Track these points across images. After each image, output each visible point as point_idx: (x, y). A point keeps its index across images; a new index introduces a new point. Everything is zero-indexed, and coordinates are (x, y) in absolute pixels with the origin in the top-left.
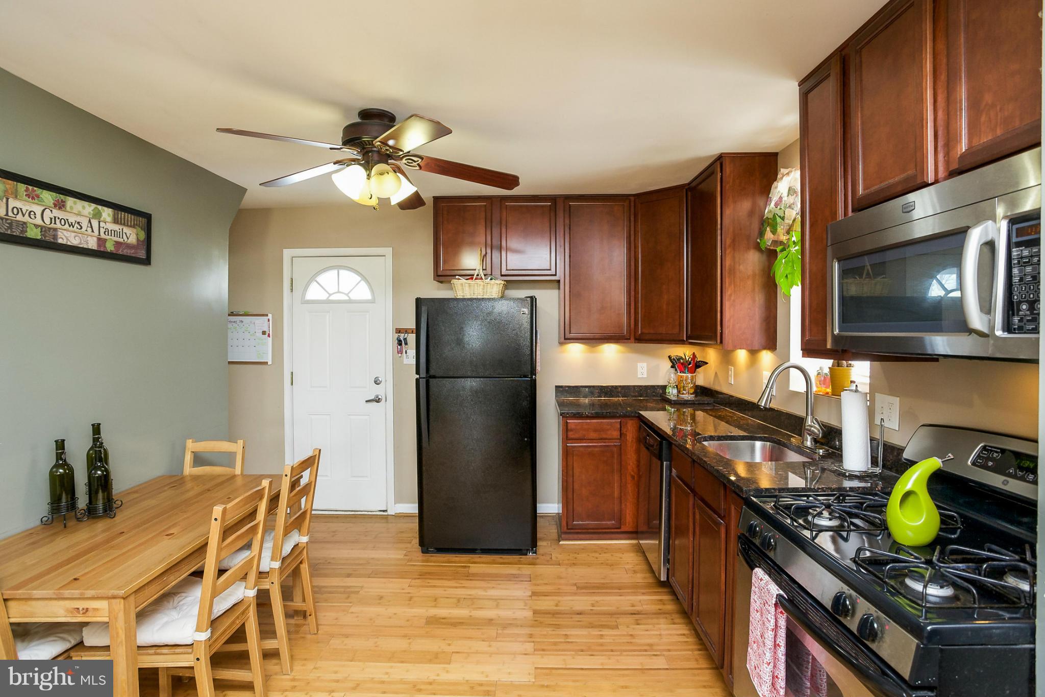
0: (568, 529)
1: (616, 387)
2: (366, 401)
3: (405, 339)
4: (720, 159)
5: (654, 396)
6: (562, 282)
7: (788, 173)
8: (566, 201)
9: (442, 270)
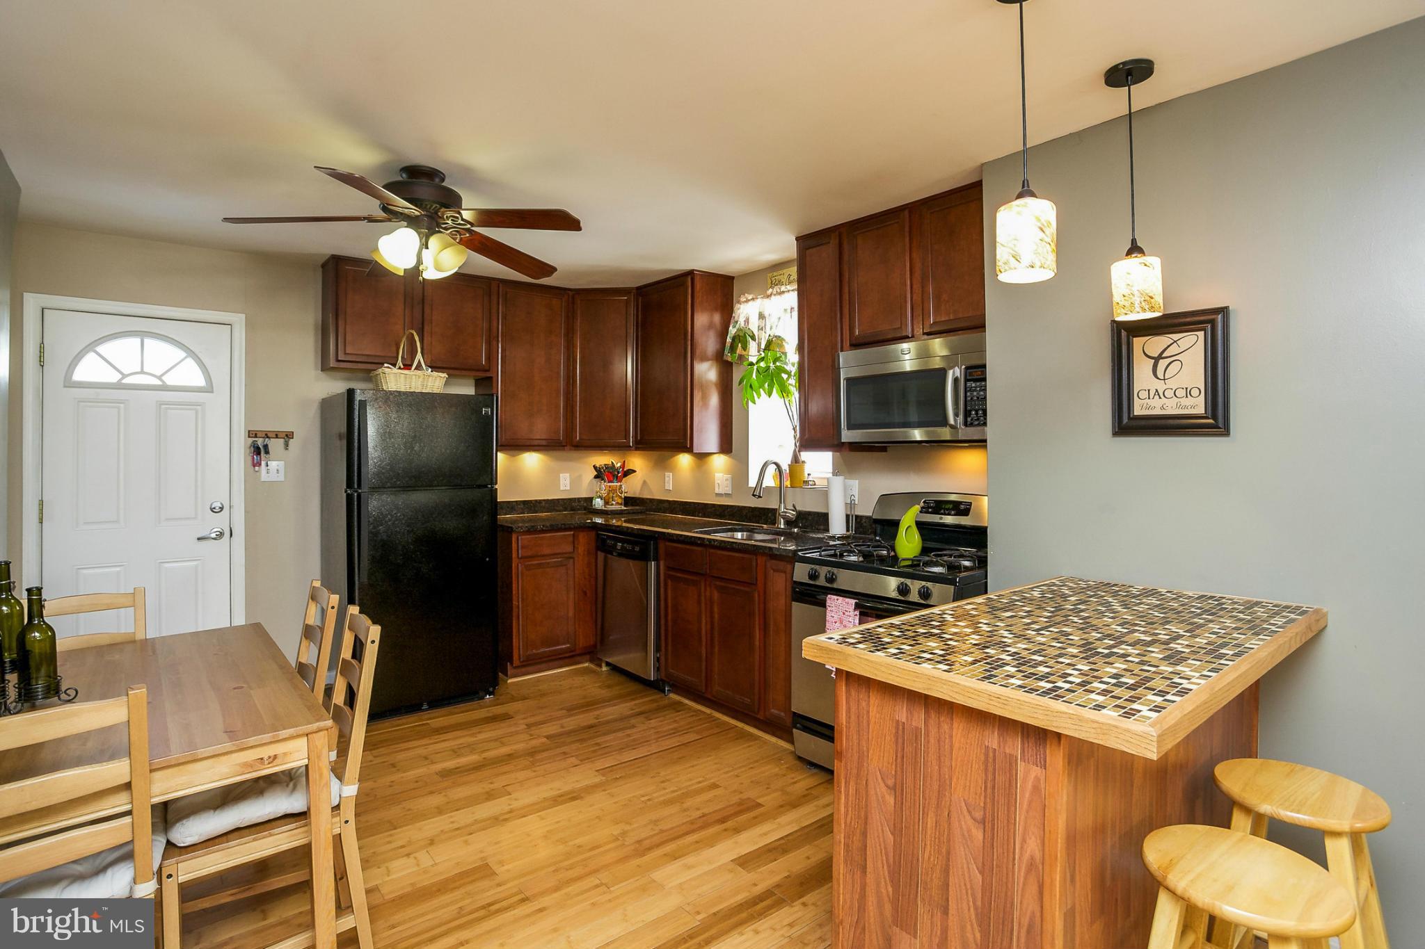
0: (521, 662)
1: (540, 502)
2: (199, 539)
3: (266, 447)
4: (691, 273)
5: (579, 510)
6: (494, 379)
7: (753, 299)
8: (501, 285)
9: (345, 354)
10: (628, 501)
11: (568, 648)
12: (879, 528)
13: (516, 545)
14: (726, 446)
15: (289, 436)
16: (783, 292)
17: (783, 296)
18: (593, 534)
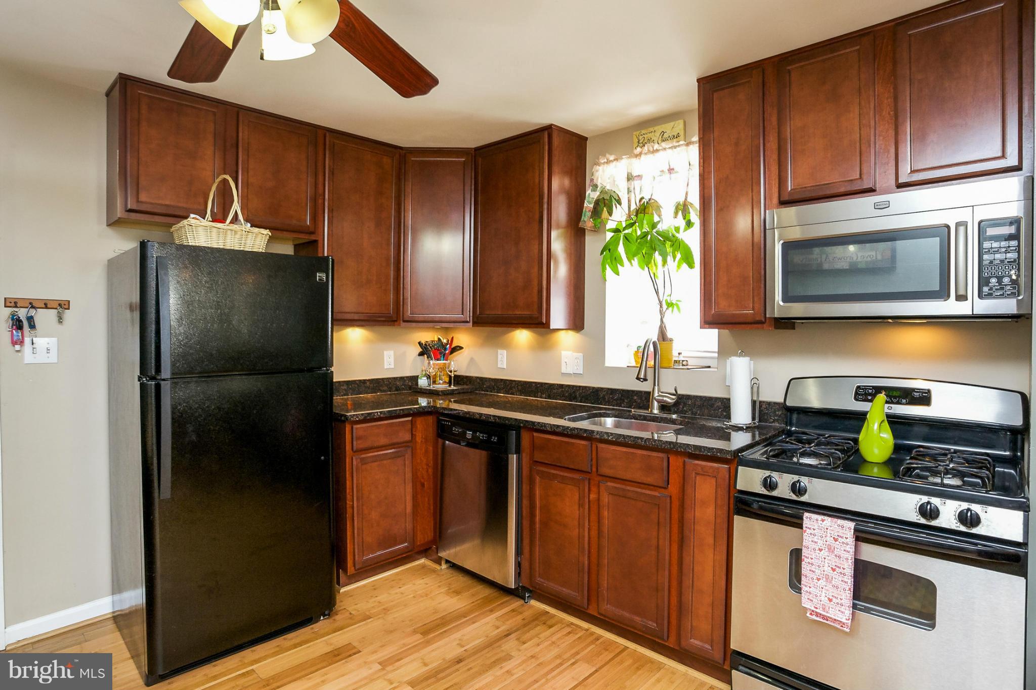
0: (355, 570)
1: (364, 382)
3: (30, 319)
4: (548, 129)
5: (403, 389)
6: (320, 245)
7: (616, 160)
8: (327, 134)
9: (138, 201)
10: (458, 379)
11: (406, 547)
12: (795, 416)
13: (350, 436)
14: (577, 322)
15: (63, 306)
16: (657, 151)
17: (657, 155)
18: (431, 419)
